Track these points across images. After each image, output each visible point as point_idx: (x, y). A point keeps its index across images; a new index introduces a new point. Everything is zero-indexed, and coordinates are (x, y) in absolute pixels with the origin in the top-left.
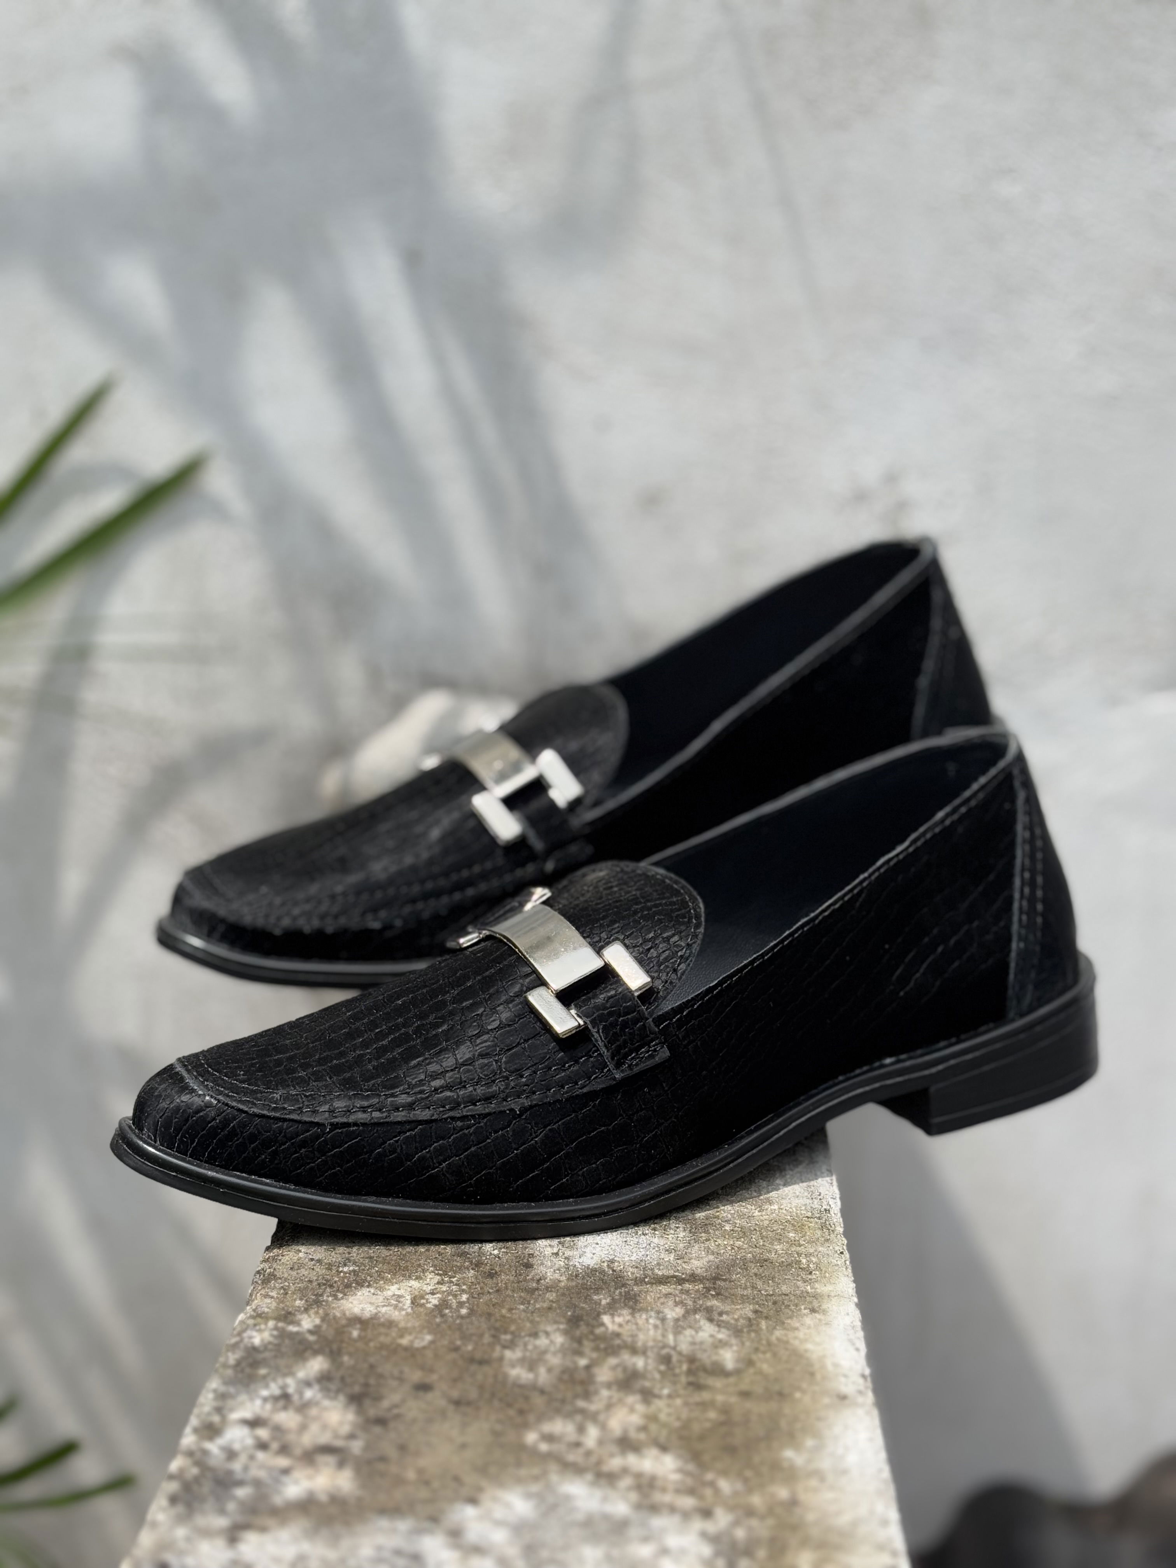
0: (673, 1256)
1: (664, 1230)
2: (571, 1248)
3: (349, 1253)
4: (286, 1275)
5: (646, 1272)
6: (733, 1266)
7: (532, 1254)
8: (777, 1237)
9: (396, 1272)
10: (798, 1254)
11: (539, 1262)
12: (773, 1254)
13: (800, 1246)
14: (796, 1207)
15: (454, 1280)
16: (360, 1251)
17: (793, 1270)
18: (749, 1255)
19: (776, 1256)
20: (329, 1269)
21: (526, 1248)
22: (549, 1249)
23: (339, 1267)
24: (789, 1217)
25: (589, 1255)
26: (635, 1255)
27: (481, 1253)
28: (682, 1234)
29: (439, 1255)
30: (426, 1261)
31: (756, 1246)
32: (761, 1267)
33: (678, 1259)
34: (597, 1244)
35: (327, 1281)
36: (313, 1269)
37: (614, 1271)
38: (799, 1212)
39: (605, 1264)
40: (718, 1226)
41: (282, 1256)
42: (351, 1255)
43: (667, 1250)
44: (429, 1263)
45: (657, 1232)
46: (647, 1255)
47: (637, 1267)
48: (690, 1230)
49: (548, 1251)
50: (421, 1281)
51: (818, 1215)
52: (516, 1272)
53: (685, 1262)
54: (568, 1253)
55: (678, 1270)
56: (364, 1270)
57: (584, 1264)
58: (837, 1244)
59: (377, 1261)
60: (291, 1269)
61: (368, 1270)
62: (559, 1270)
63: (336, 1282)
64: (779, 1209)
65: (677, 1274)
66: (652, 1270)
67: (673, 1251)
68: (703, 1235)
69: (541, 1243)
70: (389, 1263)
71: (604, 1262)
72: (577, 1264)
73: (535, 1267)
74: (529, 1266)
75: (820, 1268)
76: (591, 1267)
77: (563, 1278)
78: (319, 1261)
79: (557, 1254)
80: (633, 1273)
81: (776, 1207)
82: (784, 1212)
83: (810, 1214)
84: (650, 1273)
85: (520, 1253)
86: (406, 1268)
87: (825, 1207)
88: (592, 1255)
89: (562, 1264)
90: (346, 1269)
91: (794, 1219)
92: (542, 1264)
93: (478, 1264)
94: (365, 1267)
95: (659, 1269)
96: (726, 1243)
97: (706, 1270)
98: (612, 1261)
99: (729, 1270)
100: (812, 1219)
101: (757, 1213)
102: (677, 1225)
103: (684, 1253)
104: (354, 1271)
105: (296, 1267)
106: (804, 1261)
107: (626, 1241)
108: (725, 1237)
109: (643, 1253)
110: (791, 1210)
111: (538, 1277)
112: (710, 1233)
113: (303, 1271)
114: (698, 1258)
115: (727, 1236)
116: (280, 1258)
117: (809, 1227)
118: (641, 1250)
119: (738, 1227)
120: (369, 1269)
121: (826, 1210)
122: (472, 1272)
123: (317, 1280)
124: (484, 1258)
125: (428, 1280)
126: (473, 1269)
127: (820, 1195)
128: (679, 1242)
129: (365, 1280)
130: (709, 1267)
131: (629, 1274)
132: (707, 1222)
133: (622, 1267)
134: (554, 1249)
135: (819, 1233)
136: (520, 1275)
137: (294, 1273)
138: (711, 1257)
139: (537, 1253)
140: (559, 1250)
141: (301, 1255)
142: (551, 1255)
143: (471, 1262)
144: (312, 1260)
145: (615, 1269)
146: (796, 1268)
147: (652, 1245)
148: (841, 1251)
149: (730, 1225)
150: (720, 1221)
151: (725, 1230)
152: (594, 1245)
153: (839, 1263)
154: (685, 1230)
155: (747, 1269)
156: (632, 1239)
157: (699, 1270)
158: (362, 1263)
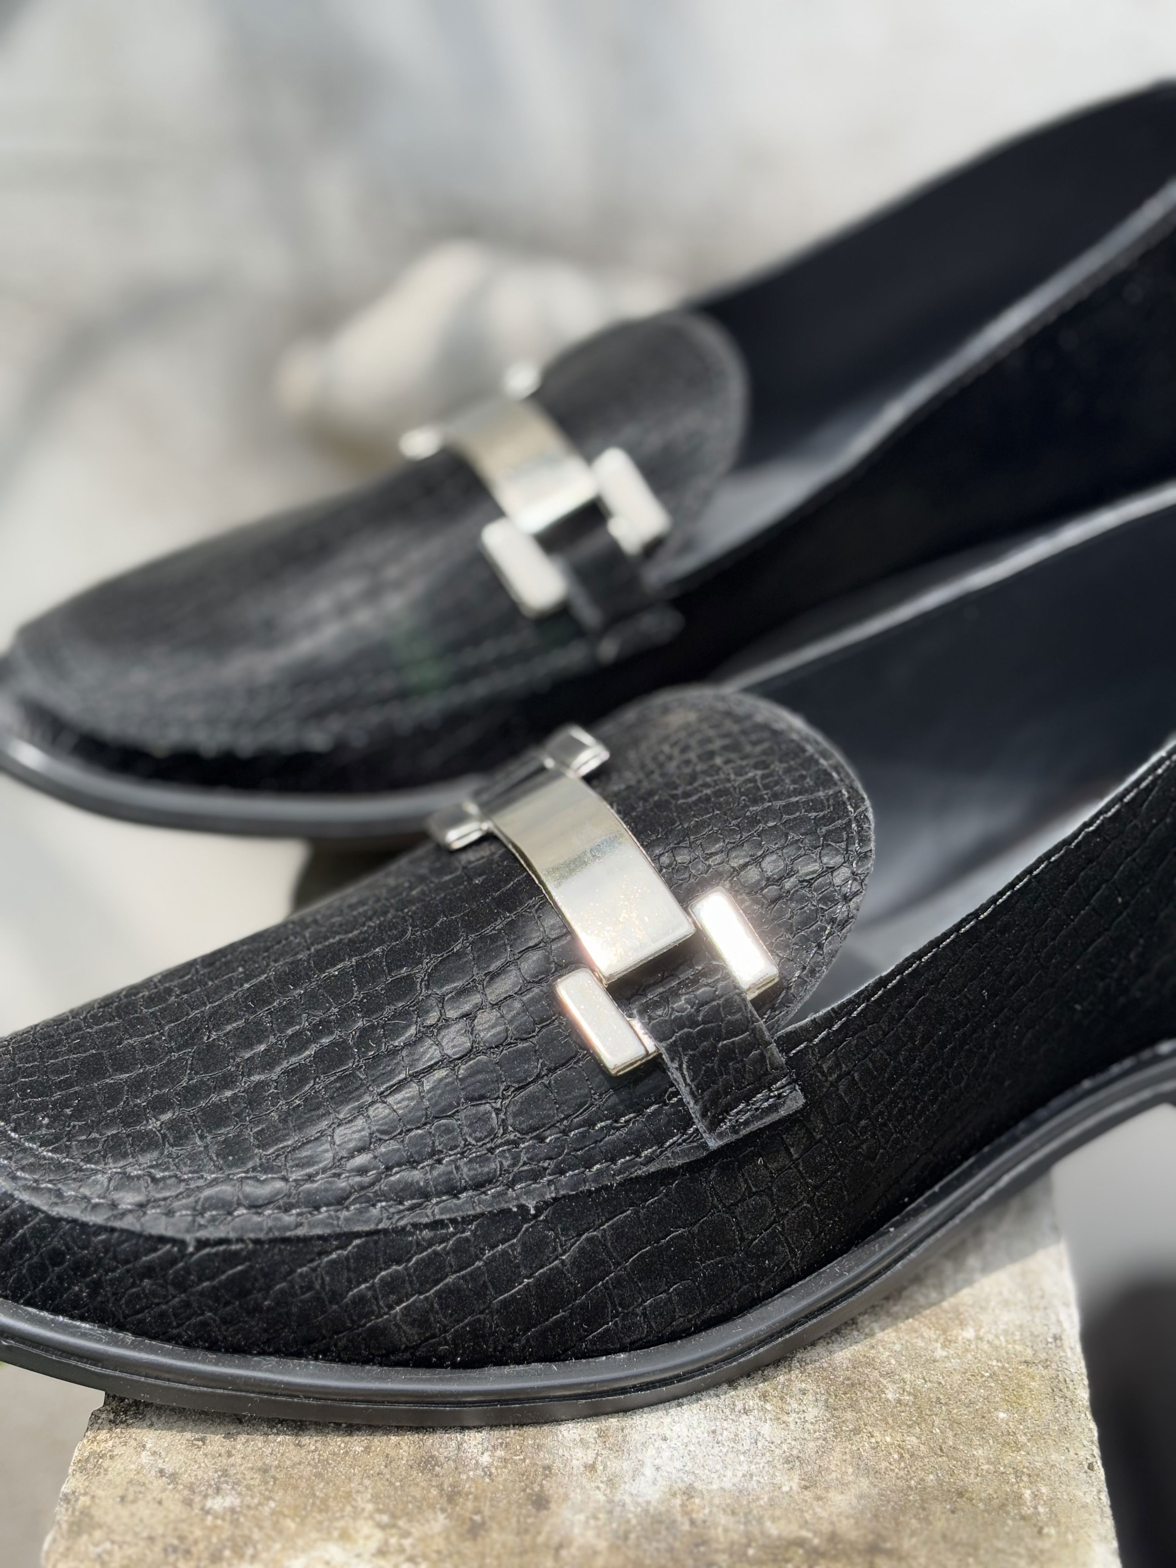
0: (796, 1479)
1: (782, 1398)
2: (618, 1449)
3: (229, 1455)
4: (109, 1519)
5: (750, 1528)
6: (903, 1511)
7: (548, 1468)
8: (978, 1421)
9: (306, 1517)
10: (1016, 1471)
11: (561, 1491)
12: (973, 1472)
13: (1018, 1447)
14: (1006, 1332)
15: (407, 1542)
16: (249, 1449)
17: (1010, 1522)
18: (931, 1477)
19: (978, 1479)
20: (188, 1503)
21: (539, 1447)
22: (579, 1452)
23: (206, 1496)
24: (994, 1363)
25: (649, 1471)
26: (729, 1473)
27: (460, 1464)
28: (812, 1413)
29: (386, 1466)
30: (361, 1484)
31: (941, 1450)
32: (953, 1512)
33: (806, 1488)
34: (665, 1439)
35: (182, 1538)
36: (160, 1503)
37: (693, 1522)
38: (1010, 1346)
39: (678, 1502)
40: (874, 1390)
41: (112, 1457)
42: (232, 1460)
43: (787, 1462)
44: (366, 1488)
45: (768, 1406)
46: (751, 1475)
47: (733, 1513)
48: (826, 1401)
49: (580, 1457)
50: (348, 1546)
51: (1043, 1356)
52: (518, 1522)
53: (819, 1498)
54: (614, 1465)
55: (806, 1522)
56: (249, 1507)
57: (640, 1500)
58: (1081, 1442)
59: (275, 1479)
60: (123, 1499)
61: (256, 1508)
62: (596, 1518)
63: (196, 1542)
64: (979, 1338)
65: (804, 1533)
66: (760, 1520)
67: (798, 1464)
68: (849, 1415)
69: (565, 1433)
70: (295, 1488)
71: (674, 1495)
72: (628, 1499)
73: (553, 1506)
74: (541, 1502)
75: (1056, 1516)
76: (652, 1510)
77: (602, 1545)
78: (174, 1478)
79: (592, 1468)
80: (726, 1530)
81: (969, 1333)
82: (986, 1347)
83: (1029, 1351)
84: (755, 1529)
85: (527, 1461)
86: (324, 1507)
87: (1054, 1330)
88: (655, 1473)
89: (601, 1497)
90: (216, 1504)
91: (1003, 1368)
92: (566, 1497)
93: (453, 1496)
94: (252, 1497)
95: (774, 1519)
96: (888, 1439)
97: (857, 1523)
98: (689, 1492)
99: (897, 1524)
100: (1034, 1368)
101: (940, 1353)
102: (803, 1385)
103: (816, 1468)
104: (233, 1510)
105: (131, 1497)
106: (1027, 1494)
107: (714, 1432)
108: (887, 1423)
109: (745, 1467)
110: (997, 1342)
111: (556, 1539)
112: (860, 1411)
113: (143, 1510)
114: (843, 1485)
115: (890, 1420)
116: (106, 1463)
117: (1031, 1390)
118: (742, 1458)
119: (909, 1394)
120: (260, 1504)
121: (1056, 1338)
122: (441, 1517)
123: (163, 1536)
124: (464, 1477)
125: (361, 1542)
126: (443, 1510)
127: (1042, 1297)
128: (806, 1436)
129: (248, 1540)
130: (862, 1512)
131: (720, 1530)
132: (855, 1377)
133: (707, 1511)
134: (589, 1452)
135: (1048, 1406)
136: (526, 1531)
137: (124, 1513)
138: (864, 1483)
139: (558, 1464)
140: (597, 1454)
141: (145, 1458)
142: (582, 1469)
143: (440, 1487)
144: (162, 1472)
145: (694, 1516)
146: (1014, 1519)
147: (760, 1444)
148: (1091, 1460)
149: (895, 1387)
150: (876, 1373)
151: (887, 1400)
152: (659, 1443)
153: (1088, 1499)
154: (817, 1400)
155: (927, 1521)
156: (725, 1424)
157: (845, 1522)
158: (248, 1487)
